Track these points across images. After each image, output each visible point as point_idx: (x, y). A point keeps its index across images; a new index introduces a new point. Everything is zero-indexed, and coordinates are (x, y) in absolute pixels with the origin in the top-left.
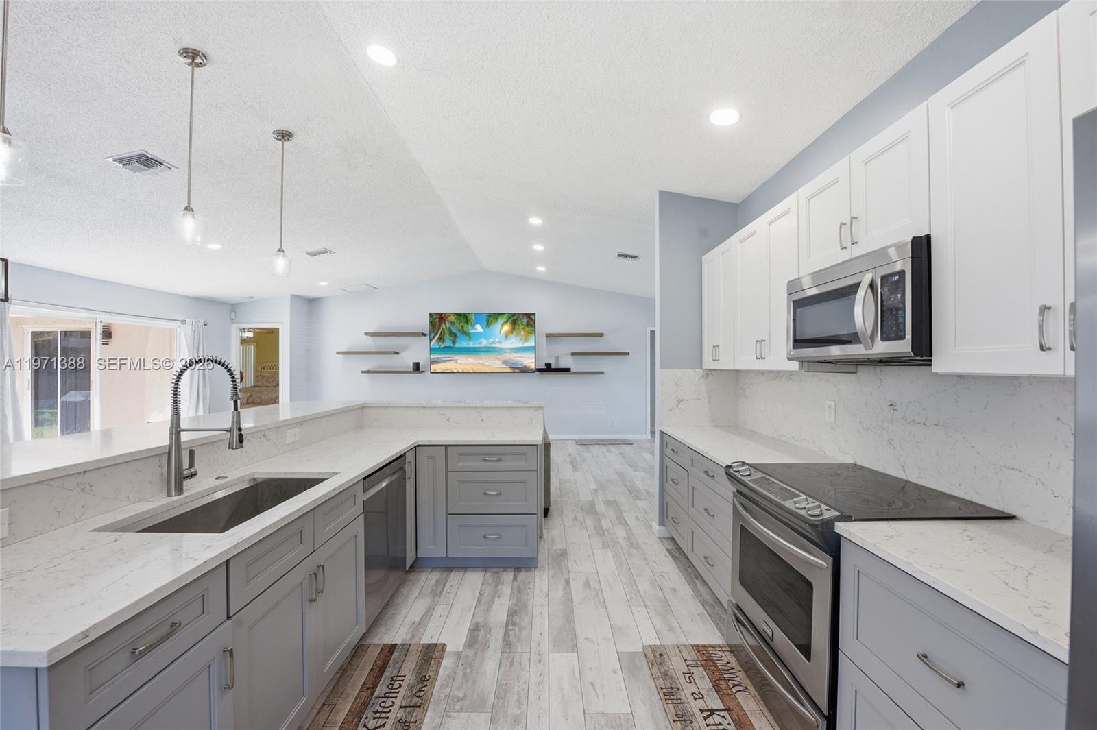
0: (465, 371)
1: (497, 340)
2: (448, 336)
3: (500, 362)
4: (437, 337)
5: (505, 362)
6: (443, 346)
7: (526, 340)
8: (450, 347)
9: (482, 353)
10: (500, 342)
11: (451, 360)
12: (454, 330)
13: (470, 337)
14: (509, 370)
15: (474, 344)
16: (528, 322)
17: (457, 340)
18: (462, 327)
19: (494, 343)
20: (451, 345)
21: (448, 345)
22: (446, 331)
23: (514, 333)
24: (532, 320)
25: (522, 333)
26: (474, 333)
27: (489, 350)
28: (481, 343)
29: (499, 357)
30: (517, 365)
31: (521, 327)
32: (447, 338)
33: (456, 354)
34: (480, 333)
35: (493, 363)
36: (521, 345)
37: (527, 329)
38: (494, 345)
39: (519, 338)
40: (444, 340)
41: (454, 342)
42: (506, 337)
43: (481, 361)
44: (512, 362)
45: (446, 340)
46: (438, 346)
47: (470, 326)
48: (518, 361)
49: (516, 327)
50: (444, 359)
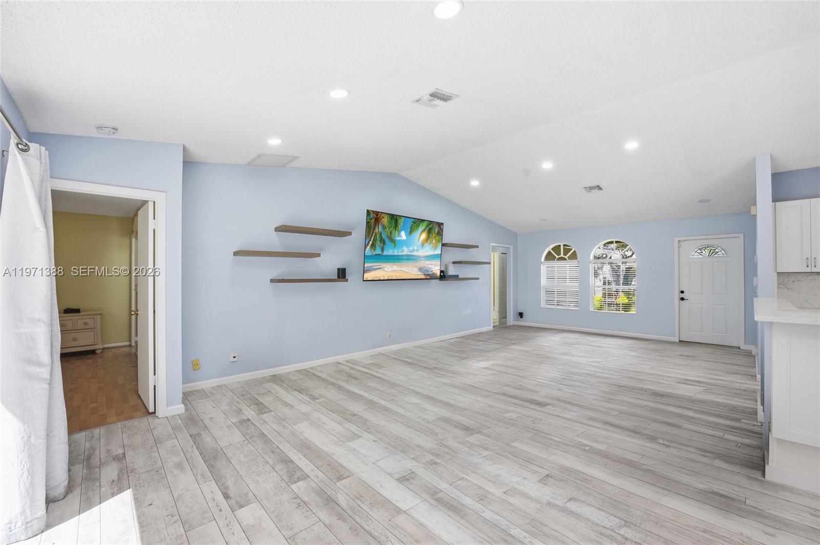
0: (390, 278)
1: (415, 248)
2: (379, 243)
3: (417, 270)
4: (371, 243)
5: (420, 269)
6: (374, 253)
7: (436, 248)
8: (379, 254)
9: (404, 261)
10: (418, 250)
11: (380, 268)
12: (384, 236)
13: (395, 245)
14: (423, 277)
15: (398, 252)
16: (438, 231)
17: (385, 247)
18: (391, 233)
19: (413, 251)
20: (381, 253)
21: (378, 253)
22: (378, 236)
23: (429, 241)
24: (441, 229)
25: (434, 241)
26: (399, 240)
27: (409, 258)
28: (403, 251)
29: (417, 264)
30: (428, 272)
31: (434, 236)
32: (378, 243)
33: (384, 262)
34: (403, 240)
35: (411, 271)
36: (432, 253)
37: (437, 238)
38: (413, 254)
39: (431, 246)
40: (375, 246)
41: (383, 250)
42: (423, 245)
43: (403, 269)
44: (425, 269)
45: (377, 247)
46: (371, 254)
47: (397, 232)
48: (430, 268)
49: (431, 235)
50: (375, 267)
